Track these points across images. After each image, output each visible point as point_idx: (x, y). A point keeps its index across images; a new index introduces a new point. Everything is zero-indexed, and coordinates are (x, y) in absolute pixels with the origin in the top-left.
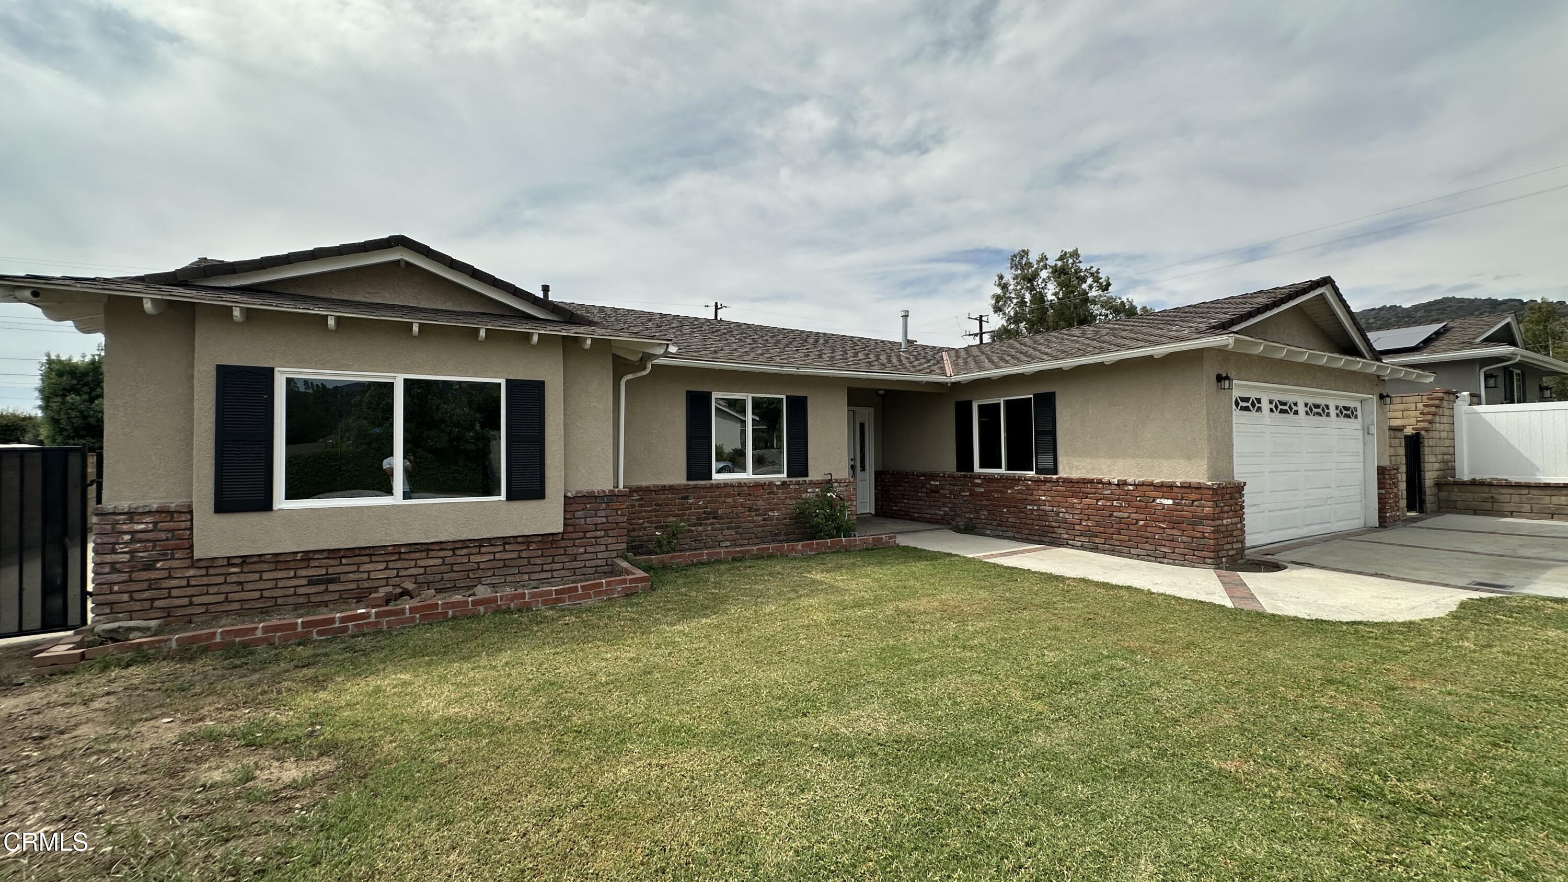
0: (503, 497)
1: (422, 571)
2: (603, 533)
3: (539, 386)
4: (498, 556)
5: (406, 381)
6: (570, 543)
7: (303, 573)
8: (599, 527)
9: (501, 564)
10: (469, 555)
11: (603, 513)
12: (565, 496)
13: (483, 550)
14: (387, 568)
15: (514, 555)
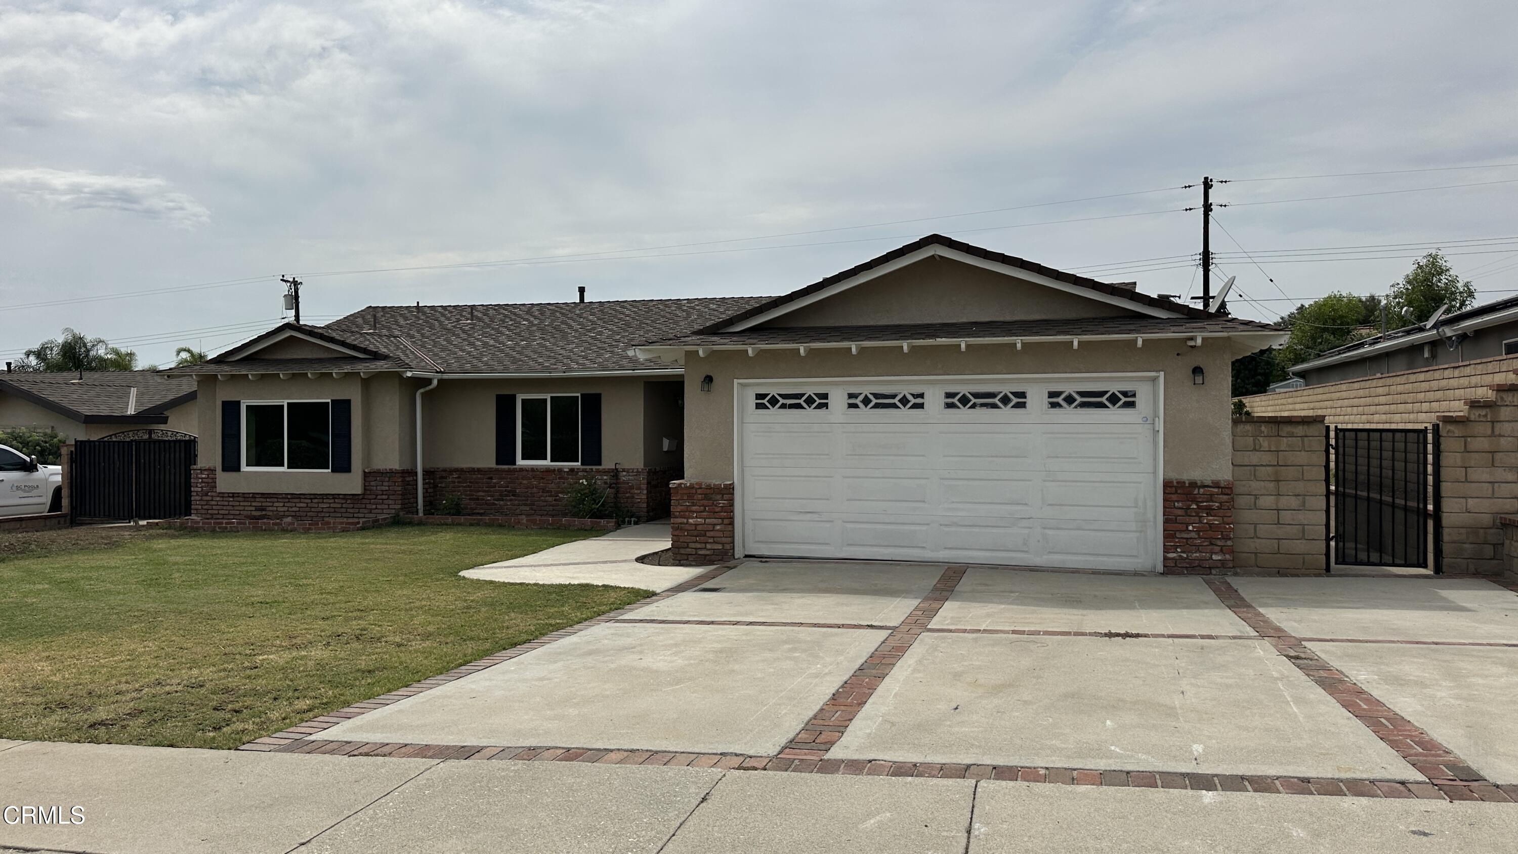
0: (330, 470)
1: (298, 509)
2: (386, 497)
3: (348, 402)
4: (332, 505)
5: (288, 403)
6: (368, 501)
7: (254, 504)
8: (385, 493)
9: (332, 510)
10: (318, 503)
11: (386, 484)
12: (365, 472)
13: (325, 501)
14: (284, 506)
15: (339, 506)
